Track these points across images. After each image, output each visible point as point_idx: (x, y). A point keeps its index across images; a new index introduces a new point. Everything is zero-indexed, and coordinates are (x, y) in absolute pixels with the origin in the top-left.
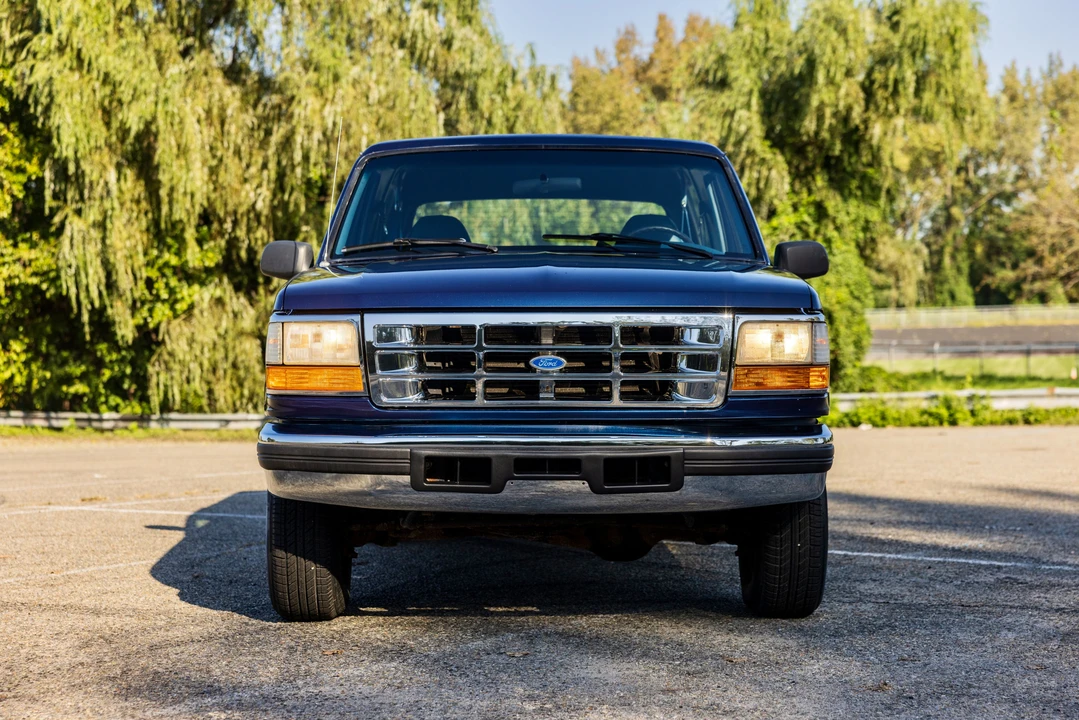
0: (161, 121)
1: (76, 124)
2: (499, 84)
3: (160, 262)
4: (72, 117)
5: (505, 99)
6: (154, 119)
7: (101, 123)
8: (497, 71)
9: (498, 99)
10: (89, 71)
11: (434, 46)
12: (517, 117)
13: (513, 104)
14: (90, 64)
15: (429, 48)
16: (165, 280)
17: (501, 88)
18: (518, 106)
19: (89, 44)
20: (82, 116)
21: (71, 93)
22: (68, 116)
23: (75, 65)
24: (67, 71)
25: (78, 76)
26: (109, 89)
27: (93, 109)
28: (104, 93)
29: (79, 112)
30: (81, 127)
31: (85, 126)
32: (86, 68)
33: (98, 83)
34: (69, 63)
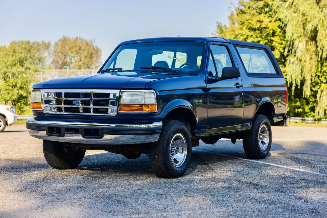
0: (319, 27)
1: (293, 30)
3: (322, 71)
4: (292, 28)
6: (317, 25)
7: (302, 28)
10: (299, 13)
14: (299, 11)
16: (325, 76)
19: (300, 4)
20: (295, 27)
21: (292, 19)
22: (291, 27)
23: (296, 11)
24: (292, 13)
25: (296, 14)
26: (305, 18)
27: (300, 24)
28: (303, 19)
29: (294, 26)
30: (294, 30)
31: (296, 30)
32: (298, 12)
33: (301, 16)
34: (293, 10)
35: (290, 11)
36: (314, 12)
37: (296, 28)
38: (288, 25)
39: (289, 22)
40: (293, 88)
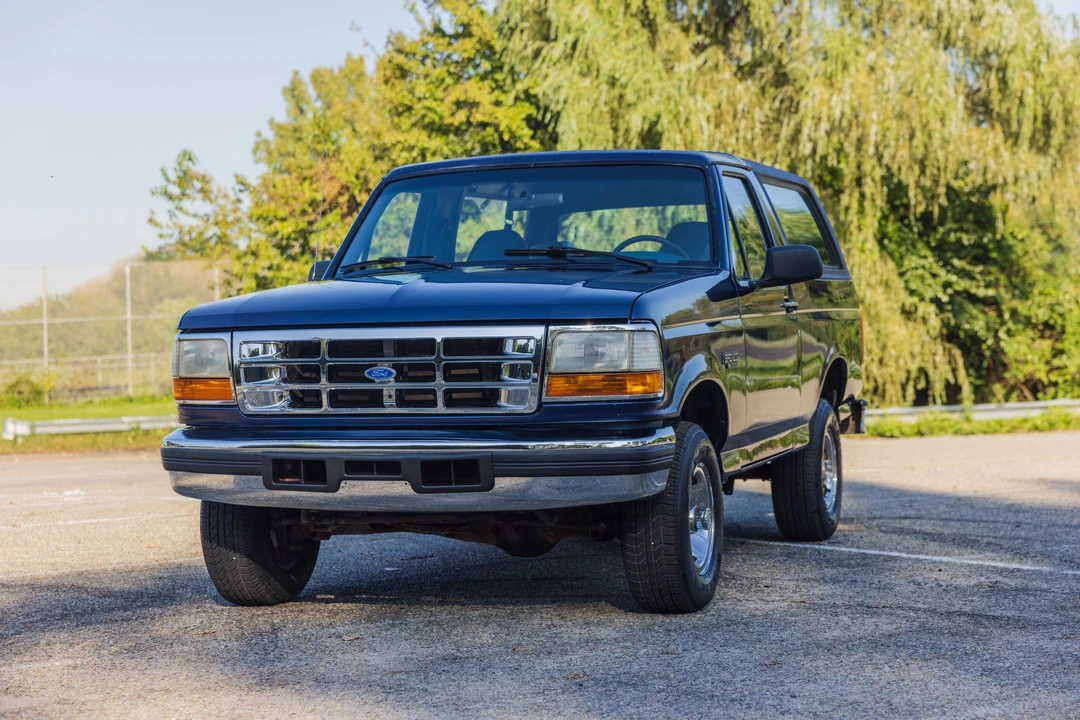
0: (665, 120)
1: (580, 130)
2: (1034, 60)
4: (577, 124)
5: (1038, 75)
6: (659, 117)
7: (608, 126)
8: (1030, 47)
9: (1029, 76)
10: (597, 77)
11: (963, 24)
12: (1053, 93)
13: (1047, 81)
14: (598, 70)
15: (958, 27)
17: (1036, 64)
18: (1055, 83)
19: (598, 49)
20: (588, 121)
21: (578, 98)
22: (574, 122)
23: (585, 70)
24: (576, 78)
25: (587, 81)
26: (616, 92)
27: (601, 112)
28: (612, 96)
29: (585, 117)
30: (586, 132)
31: (589, 131)
32: (595, 73)
33: (605, 87)
34: (578, 69)
35: (568, 70)
36: (647, 76)
37: (590, 125)
38: (564, 115)
39: (567, 106)
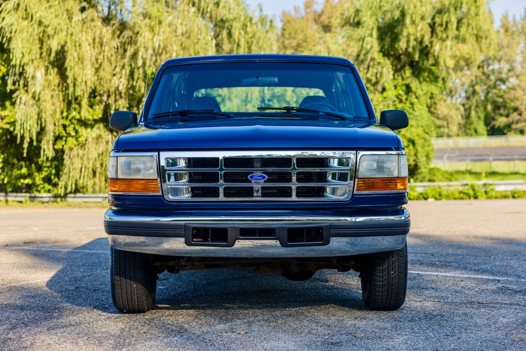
0: (69, 44)
1: (23, 47)
2: (244, 25)
3: (70, 117)
4: (22, 44)
5: (246, 32)
6: (66, 43)
8: (243, 18)
9: (243, 32)
10: (31, 20)
11: (210, 6)
12: (253, 42)
13: (250, 35)
14: (32, 17)
15: (208, 7)
16: (73, 126)
17: (245, 27)
18: (254, 36)
19: (32, 6)
20: (27, 43)
21: (22, 31)
22: (20, 43)
23: (25, 17)
24: (20, 20)
25: (26, 22)
26: (42, 29)
27: (34, 39)
28: (39, 31)
29: (25, 41)
30: (26, 49)
31: (28, 48)
32: (30, 18)
33: (36, 26)
34: (21, 16)
35: (16, 16)
36: (59, 21)
37: (28, 45)
38: (14, 39)
39: (16, 34)
40: (26, 145)
